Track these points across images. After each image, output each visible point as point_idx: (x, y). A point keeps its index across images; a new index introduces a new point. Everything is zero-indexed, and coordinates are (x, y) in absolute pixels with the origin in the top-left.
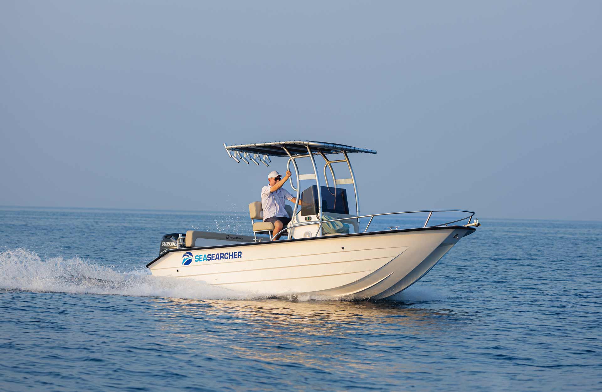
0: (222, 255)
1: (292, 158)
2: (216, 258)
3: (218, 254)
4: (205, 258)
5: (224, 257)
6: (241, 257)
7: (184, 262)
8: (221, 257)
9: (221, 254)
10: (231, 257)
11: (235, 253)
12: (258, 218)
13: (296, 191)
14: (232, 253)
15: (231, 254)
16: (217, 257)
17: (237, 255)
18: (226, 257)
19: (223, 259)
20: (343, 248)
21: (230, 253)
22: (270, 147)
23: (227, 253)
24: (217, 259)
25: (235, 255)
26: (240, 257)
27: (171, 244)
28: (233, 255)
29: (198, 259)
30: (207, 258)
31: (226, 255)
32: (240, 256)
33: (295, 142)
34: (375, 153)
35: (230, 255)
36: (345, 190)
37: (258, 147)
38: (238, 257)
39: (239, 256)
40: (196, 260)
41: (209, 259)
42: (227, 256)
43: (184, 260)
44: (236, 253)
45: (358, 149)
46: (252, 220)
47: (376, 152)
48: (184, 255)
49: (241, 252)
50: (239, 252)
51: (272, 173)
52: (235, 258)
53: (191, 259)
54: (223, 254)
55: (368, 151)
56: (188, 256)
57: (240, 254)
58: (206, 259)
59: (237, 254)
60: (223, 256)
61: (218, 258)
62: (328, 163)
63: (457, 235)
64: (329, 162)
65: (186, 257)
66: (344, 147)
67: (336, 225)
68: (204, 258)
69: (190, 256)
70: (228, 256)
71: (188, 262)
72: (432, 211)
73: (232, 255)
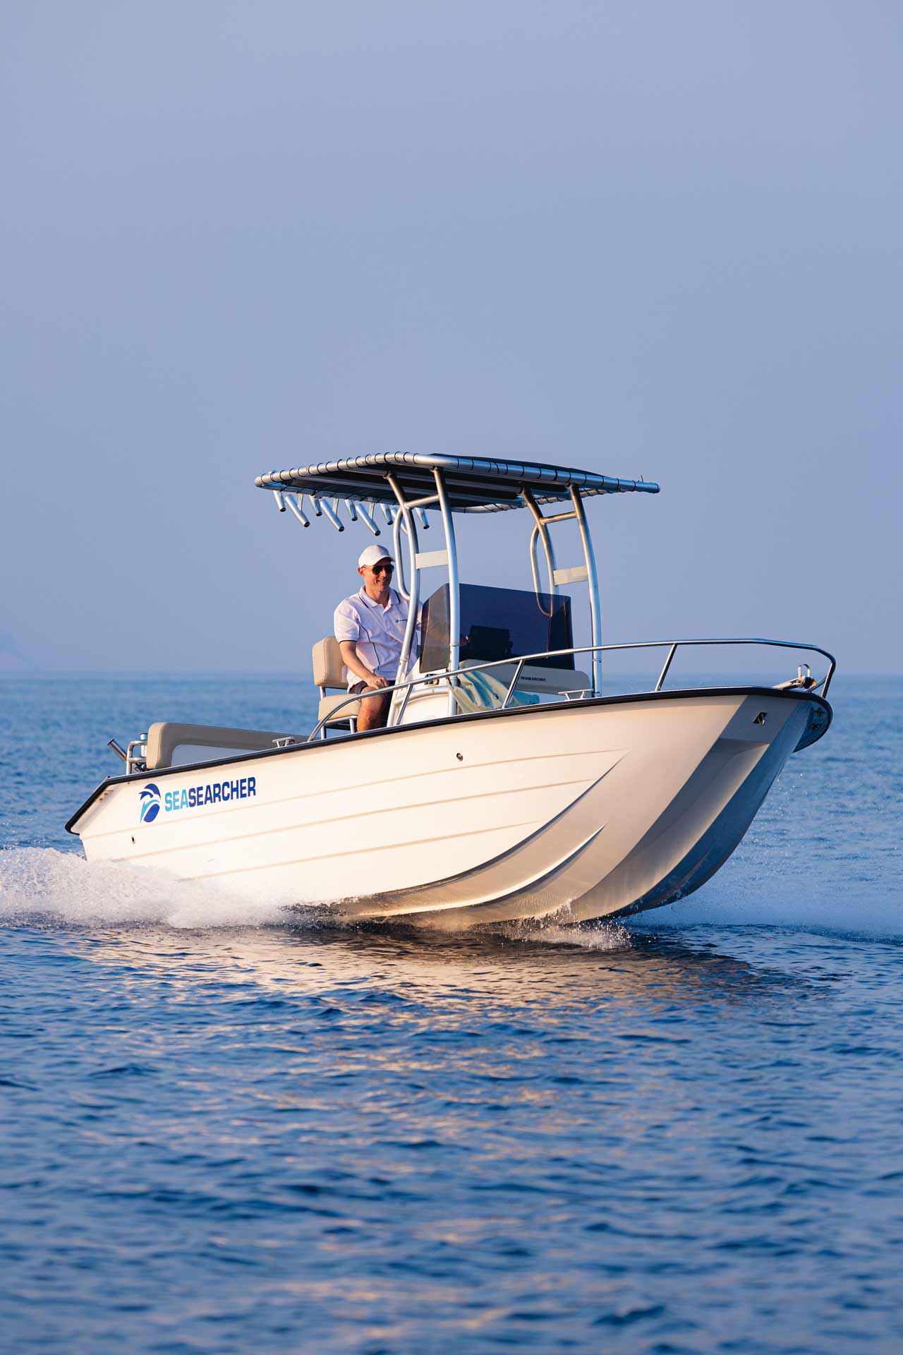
0: (217, 790)
1: (404, 506)
2: (207, 799)
3: (209, 787)
4: (184, 800)
5: (221, 794)
6: (254, 794)
7: (145, 811)
8: (216, 795)
9: (215, 785)
10: (235, 794)
11: (241, 781)
12: (333, 684)
14: (237, 781)
15: (235, 786)
16: (208, 796)
18: (226, 795)
19: (220, 801)
20: (460, 757)
21: (232, 782)
22: (339, 473)
23: (228, 783)
24: (209, 802)
25: (242, 788)
26: (252, 793)
28: (239, 789)
29: (170, 802)
30: (188, 800)
31: (226, 787)
32: (251, 789)
33: (387, 456)
34: (657, 491)
35: (233, 790)
36: (570, 598)
37: (316, 475)
38: (249, 795)
40: (166, 807)
41: (192, 801)
42: (227, 791)
43: (145, 807)
44: (244, 780)
45: (617, 482)
46: (321, 690)
47: (656, 487)
48: (144, 794)
49: (252, 779)
50: (249, 779)
51: (366, 551)
52: (242, 795)
53: (155, 803)
54: (219, 785)
55: (637, 485)
56: (152, 796)
57: (252, 783)
58: (186, 803)
59: (246, 784)
60: (220, 791)
61: (210, 798)
62: (539, 523)
63: (765, 714)
64: (543, 521)
65: (147, 798)
66: (574, 476)
67: (491, 695)
68: (182, 798)
69: (156, 796)
70: (229, 790)
71: (152, 814)
72: (676, 645)
73: (237, 789)
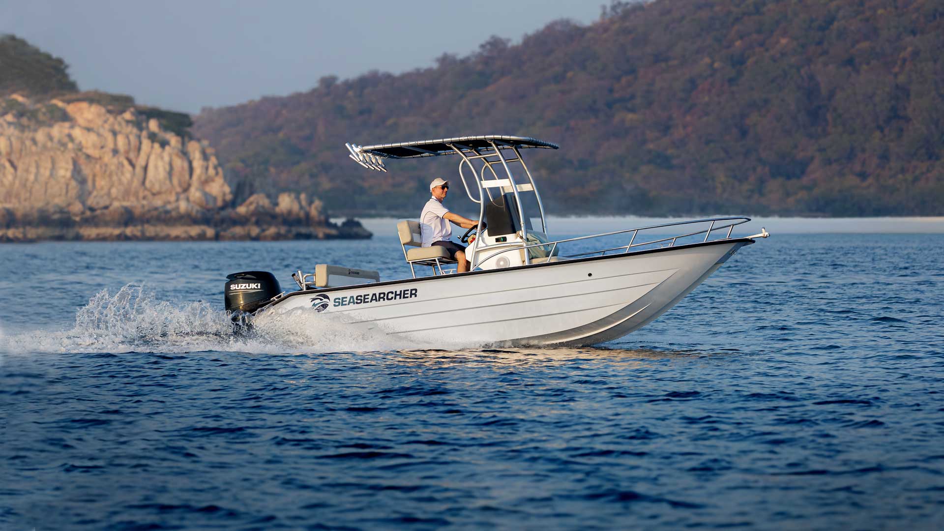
1: (466, 159)
2: (372, 300)
3: (375, 294)
9: (380, 294)
10: (398, 297)
11: (404, 291)
13: (479, 203)
14: (401, 291)
17: (409, 294)
20: (590, 275)
21: (396, 292)
23: (392, 293)
25: (404, 294)
26: (413, 296)
27: (249, 286)
28: (403, 295)
29: (340, 302)
30: (356, 301)
38: (411, 297)
39: (411, 294)
41: (359, 301)
43: (315, 305)
44: (408, 290)
48: (314, 299)
50: (412, 290)
52: (404, 297)
53: (326, 303)
54: (384, 294)
56: (321, 300)
59: (409, 292)
60: (384, 296)
65: (318, 301)
68: (350, 300)
69: (325, 300)
70: (393, 295)
71: (321, 308)
73: (400, 295)
